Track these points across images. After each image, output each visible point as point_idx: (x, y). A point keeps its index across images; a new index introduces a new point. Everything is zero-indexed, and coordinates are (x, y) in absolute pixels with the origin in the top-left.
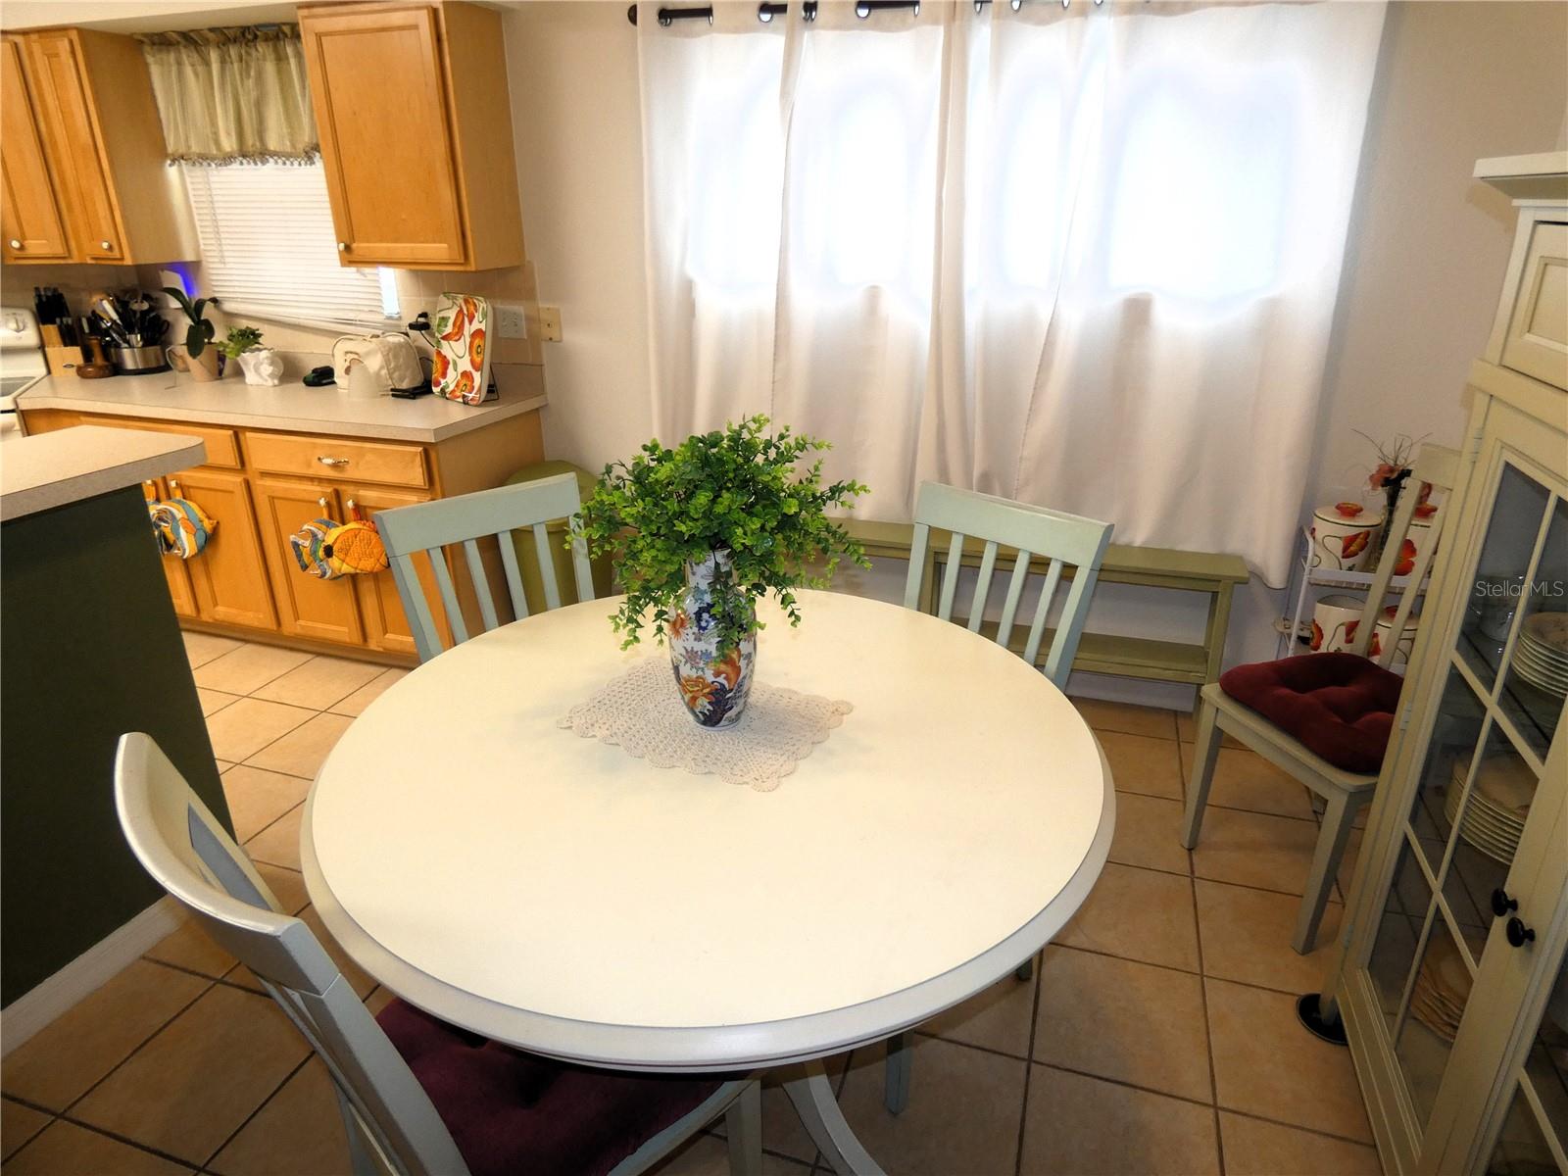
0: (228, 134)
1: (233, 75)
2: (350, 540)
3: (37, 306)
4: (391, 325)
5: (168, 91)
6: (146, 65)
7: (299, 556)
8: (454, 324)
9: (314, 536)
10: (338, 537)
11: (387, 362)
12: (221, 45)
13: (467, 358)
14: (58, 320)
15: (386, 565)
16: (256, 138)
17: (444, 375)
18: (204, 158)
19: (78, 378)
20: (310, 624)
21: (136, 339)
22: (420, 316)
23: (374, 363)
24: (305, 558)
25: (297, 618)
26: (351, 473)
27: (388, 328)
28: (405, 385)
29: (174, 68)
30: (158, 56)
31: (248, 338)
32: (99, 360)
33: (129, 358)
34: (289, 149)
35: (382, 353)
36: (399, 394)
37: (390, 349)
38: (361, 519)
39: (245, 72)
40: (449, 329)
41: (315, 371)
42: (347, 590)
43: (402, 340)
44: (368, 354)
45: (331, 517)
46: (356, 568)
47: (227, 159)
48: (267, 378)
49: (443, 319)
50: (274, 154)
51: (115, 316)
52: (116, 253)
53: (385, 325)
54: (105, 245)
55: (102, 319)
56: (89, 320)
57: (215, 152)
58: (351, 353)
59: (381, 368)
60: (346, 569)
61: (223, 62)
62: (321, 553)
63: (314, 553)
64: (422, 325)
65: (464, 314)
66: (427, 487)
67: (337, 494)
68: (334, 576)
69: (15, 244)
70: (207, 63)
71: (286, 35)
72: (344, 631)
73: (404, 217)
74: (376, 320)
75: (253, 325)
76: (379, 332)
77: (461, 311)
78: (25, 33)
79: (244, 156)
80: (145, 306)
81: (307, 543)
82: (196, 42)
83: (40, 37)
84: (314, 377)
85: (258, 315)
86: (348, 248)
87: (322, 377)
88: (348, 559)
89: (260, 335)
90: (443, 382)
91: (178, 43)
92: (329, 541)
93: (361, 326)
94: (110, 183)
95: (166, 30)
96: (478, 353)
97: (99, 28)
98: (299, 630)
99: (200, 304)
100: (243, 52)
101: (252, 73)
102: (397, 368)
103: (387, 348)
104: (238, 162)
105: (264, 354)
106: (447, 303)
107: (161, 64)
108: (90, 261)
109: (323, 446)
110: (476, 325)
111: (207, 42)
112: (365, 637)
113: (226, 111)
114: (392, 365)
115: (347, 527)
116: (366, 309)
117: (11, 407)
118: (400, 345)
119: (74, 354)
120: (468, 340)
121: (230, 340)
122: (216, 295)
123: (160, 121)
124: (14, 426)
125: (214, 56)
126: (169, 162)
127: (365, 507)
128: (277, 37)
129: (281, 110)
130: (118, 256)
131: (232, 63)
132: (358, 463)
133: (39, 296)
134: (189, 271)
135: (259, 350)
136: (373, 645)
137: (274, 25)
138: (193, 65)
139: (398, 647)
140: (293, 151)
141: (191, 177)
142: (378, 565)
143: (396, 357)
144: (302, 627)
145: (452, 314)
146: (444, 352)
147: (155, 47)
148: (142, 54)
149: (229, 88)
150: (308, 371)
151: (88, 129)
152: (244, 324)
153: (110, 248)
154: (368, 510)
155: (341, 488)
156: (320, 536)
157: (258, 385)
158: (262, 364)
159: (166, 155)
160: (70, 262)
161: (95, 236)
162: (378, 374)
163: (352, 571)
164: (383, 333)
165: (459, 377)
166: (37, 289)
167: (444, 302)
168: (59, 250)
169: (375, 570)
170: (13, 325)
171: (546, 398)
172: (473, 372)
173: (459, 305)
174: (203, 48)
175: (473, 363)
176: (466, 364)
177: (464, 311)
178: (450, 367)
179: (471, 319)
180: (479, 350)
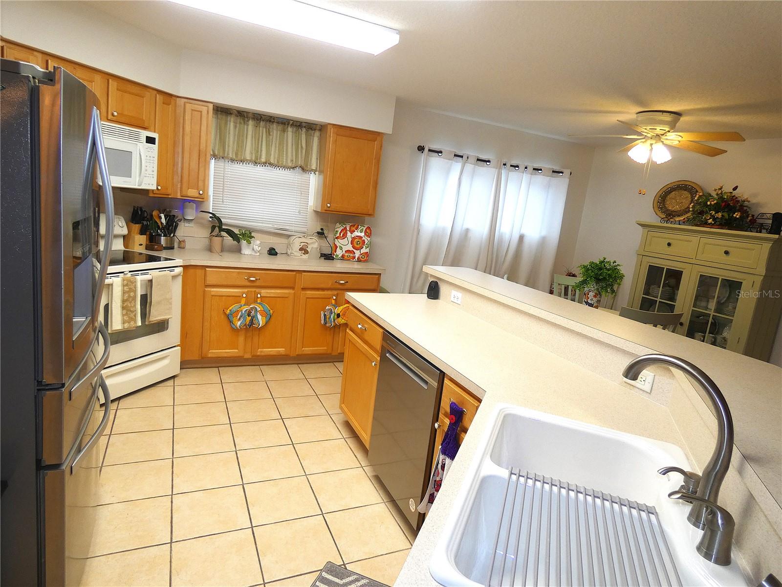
7: (325, 319)
8: (341, 233)
10: (342, 310)
13: (350, 246)
14: (142, 222)
17: (335, 251)
18: (230, 159)
20: (308, 349)
22: (321, 229)
24: (327, 320)
40: (338, 235)
49: (336, 231)
51: (164, 221)
54: (201, 192)
60: (344, 322)
64: (321, 233)
65: (350, 231)
67: (337, 294)
70: (247, 124)
77: (346, 228)
82: (243, 115)
86: (330, 206)
88: (345, 318)
90: (336, 254)
92: (339, 311)
100: (267, 125)
106: (338, 226)
110: (355, 234)
111: (249, 118)
115: (344, 306)
117: (181, 264)
119: (144, 239)
120: (350, 240)
124: (181, 273)
128: (286, 123)
131: (260, 127)
136: (334, 353)
141: (217, 166)
145: (340, 230)
146: (335, 243)
153: (202, 194)
165: (344, 252)
166: (135, 207)
167: (336, 225)
168: (170, 191)
170: (120, 224)
172: (354, 250)
173: (344, 226)
174: (246, 119)
175: (353, 247)
176: (350, 248)
177: (348, 229)
178: (338, 248)
179: (352, 232)
180: (358, 243)
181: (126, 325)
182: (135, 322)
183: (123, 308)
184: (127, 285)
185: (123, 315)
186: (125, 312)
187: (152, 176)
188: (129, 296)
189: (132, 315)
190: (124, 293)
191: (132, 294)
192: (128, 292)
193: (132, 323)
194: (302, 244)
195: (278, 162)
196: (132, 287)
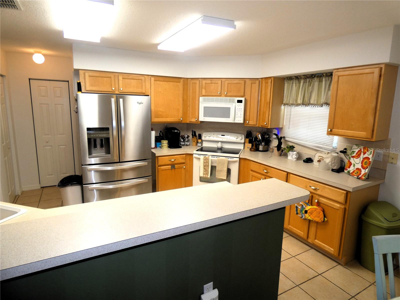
0: (301, 99)
1: (306, 86)
2: (313, 211)
3: (247, 135)
4: (334, 150)
5: (288, 89)
6: (284, 84)
7: (297, 210)
8: (357, 154)
9: (302, 206)
10: (310, 209)
11: (332, 161)
12: (305, 79)
13: (360, 164)
14: (249, 138)
15: (323, 221)
16: (308, 100)
17: (349, 167)
18: (292, 104)
19: (250, 151)
20: (292, 227)
21: (263, 144)
22: (344, 149)
23: (328, 160)
24: (299, 211)
25: (289, 225)
26: (319, 192)
27: (333, 151)
28: (335, 168)
29: (291, 85)
30: (288, 82)
31: (291, 148)
32: (254, 147)
33: (261, 148)
34: (316, 103)
35: (331, 158)
36: (333, 170)
37: (333, 158)
38: (318, 206)
39: (310, 85)
40: (354, 155)
41: (307, 159)
42: (307, 223)
43: (337, 155)
44: (326, 158)
45: (308, 202)
46: (313, 219)
47: (298, 105)
48: (294, 158)
49: (353, 151)
50: (311, 104)
51: (260, 138)
52: (267, 125)
53: (332, 150)
54: (265, 123)
55: (258, 139)
56: (254, 138)
57: (295, 103)
58: (321, 156)
59: (330, 162)
60: (309, 218)
61: (304, 83)
62: (304, 212)
63: (301, 211)
64: (344, 152)
65: (363, 152)
66: (344, 203)
67: (312, 196)
68: (305, 218)
69: (247, 122)
70: (300, 83)
71: (324, 76)
72: (301, 233)
73: (352, 124)
74: (330, 148)
75: (294, 145)
76: (330, 152)
77: (361, 150)
78: (262, 78)
79: (303, 105)
80: (268, 136)
81: (300, 207)
82: (298, 78)
83: (265, 79)
84: (306, 160)
85: (295, 142)
86: (331, 131)
87: (309, 161)
88: (311, 216)
89: (294, 148)
90: (348, 169)
91: (294, 78)
92: (307, 209)
93: (324, 149)
94: (270, 110)
95: (292, 76)
96: (365, 164)
97: (278, 77)
98: (288, 228)
99: (281, 138)
100: (310, 80)
101: (312, 85)
102: (334, 163)
103: (333, 157)
104: (301, 106)
105: (295, 153)
106: (356, 147)
107: (288, 83)
108: (260, 126)
109: (312, 183)
110: (366, 155)
111: (301, 78)
112: (308, 237)
113: (301, 94)
114: (333, 162)
115: (313, 207)
116: (325, 144)
117: (238, 157)
118: (336, 157)
119: (250, 145)
120: (362, 159)
121: (287, 148)
122: (285, 136)
123: (284, 96)
124: (238, 161)
125: (302, 81)
126: (283, 105)
127: (320, 203)
128: (321, 76)
129: (317, 94)
130: (267, 126)
131: (306, 83)
132: (322, 190)
133: (247, 132)
134: (280, 130)
135: (294, 151)
136: (310, 240)
137: (322, 73)
138: (296, 83)
139: (318, 245)
140: (317, 103)
141: (287, 109)
142: (320, 221)
143: (334, 160)
144: (290, 227)
145: (357, 151)
146: (351, 161)
147: (288, 80)
148: (284, 81)
149: (304, 88)
150: (305, 158)
151: (269, 98)
152: (291, 144)
153: (266, 124)
154: (321, 204)
155: (314, 195)
156: (304, 206)
157: (291, 160)
158: (294, 155)
159: (283, 104)
160: (256, 126)
161: (264, 121)
162: (328, 164)
163: (311, 219)
164: (331, 152)
165: (355, 169)
166: (247, 131)
167: (355, 147)
168: (255, 124)
169: (319, 222)
170: (236, 137)
171: (384, 181)
172: (362, 169)
173: (360, 148)
174: (300, 80)
175: (362, 166)
176: (359, 166)
177: (362, 151)
178: (352, 166)
179: (364, 153)
180: (366, 163)
181: (204, 176)
182: (208, 175)
183: (204, 169)
184: (205, 160)
185: (204, 171)
186: (205, 170)
187: (240, 117)
188: (206, 164)
189: (207, 172)
190: (204, 163)
191: (207, 164)
192: (206, 163)
193: (207, 175)
194: (320, 157)
195: (317, 102)
196: (207, 161)
